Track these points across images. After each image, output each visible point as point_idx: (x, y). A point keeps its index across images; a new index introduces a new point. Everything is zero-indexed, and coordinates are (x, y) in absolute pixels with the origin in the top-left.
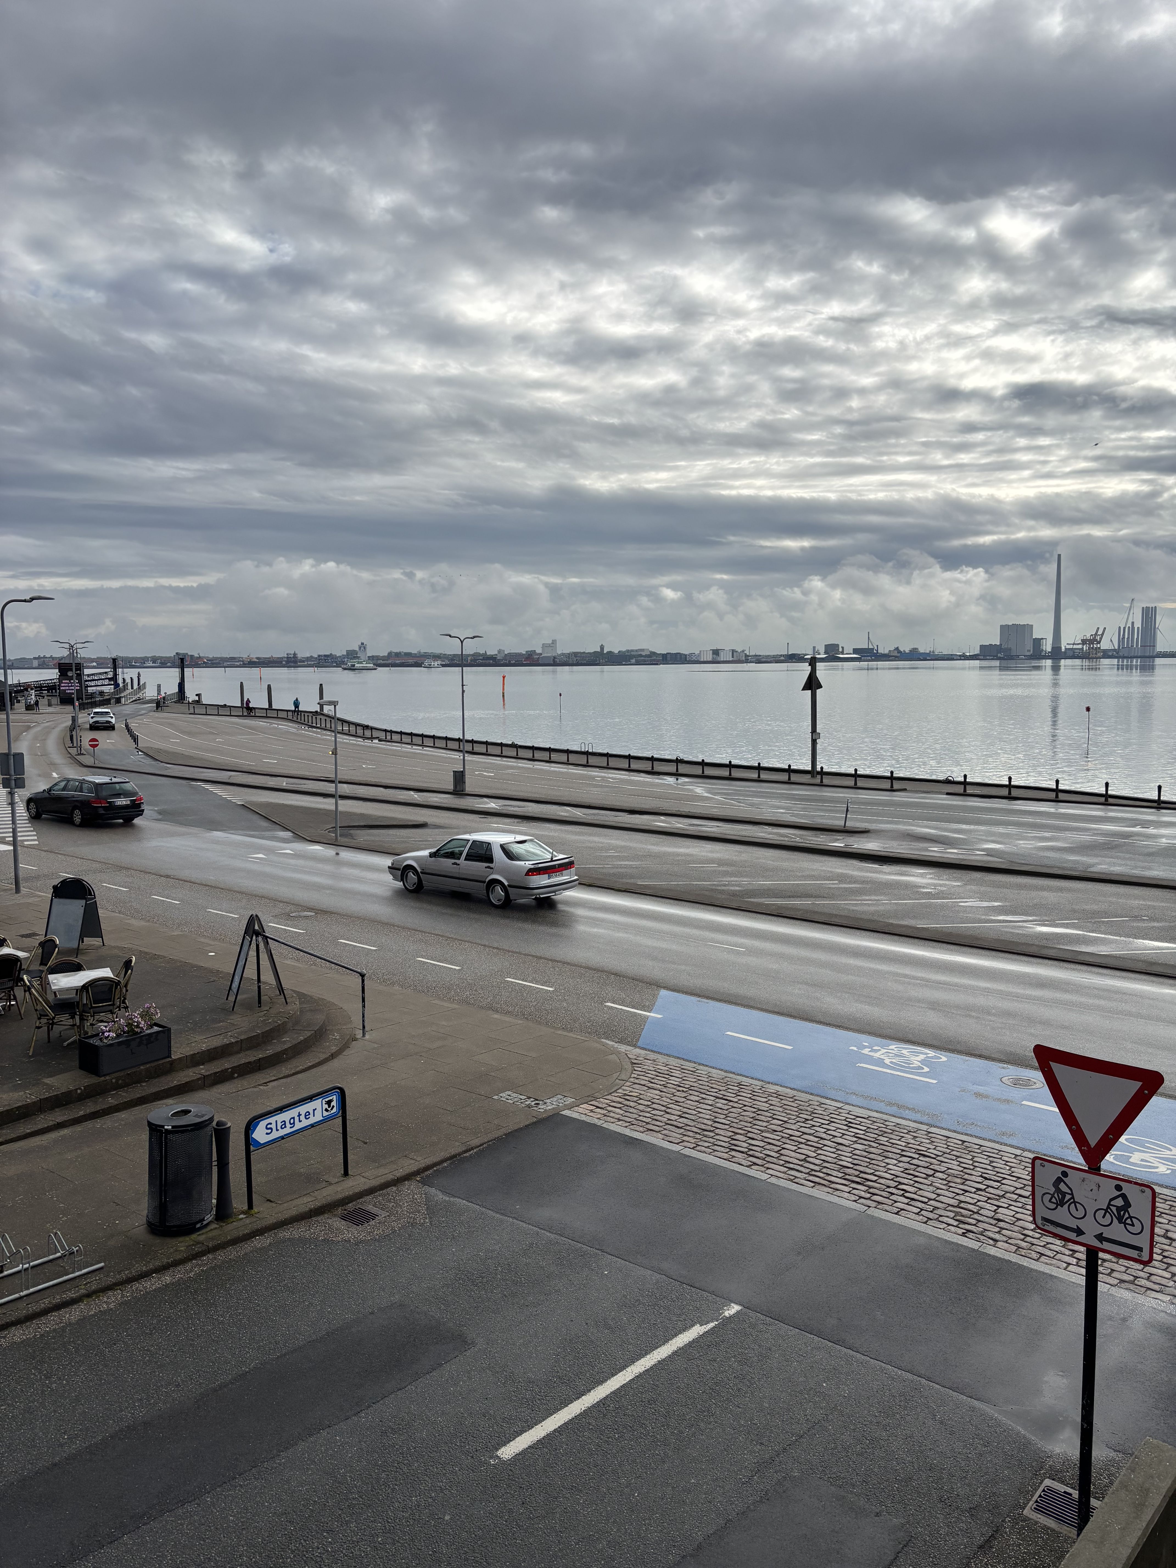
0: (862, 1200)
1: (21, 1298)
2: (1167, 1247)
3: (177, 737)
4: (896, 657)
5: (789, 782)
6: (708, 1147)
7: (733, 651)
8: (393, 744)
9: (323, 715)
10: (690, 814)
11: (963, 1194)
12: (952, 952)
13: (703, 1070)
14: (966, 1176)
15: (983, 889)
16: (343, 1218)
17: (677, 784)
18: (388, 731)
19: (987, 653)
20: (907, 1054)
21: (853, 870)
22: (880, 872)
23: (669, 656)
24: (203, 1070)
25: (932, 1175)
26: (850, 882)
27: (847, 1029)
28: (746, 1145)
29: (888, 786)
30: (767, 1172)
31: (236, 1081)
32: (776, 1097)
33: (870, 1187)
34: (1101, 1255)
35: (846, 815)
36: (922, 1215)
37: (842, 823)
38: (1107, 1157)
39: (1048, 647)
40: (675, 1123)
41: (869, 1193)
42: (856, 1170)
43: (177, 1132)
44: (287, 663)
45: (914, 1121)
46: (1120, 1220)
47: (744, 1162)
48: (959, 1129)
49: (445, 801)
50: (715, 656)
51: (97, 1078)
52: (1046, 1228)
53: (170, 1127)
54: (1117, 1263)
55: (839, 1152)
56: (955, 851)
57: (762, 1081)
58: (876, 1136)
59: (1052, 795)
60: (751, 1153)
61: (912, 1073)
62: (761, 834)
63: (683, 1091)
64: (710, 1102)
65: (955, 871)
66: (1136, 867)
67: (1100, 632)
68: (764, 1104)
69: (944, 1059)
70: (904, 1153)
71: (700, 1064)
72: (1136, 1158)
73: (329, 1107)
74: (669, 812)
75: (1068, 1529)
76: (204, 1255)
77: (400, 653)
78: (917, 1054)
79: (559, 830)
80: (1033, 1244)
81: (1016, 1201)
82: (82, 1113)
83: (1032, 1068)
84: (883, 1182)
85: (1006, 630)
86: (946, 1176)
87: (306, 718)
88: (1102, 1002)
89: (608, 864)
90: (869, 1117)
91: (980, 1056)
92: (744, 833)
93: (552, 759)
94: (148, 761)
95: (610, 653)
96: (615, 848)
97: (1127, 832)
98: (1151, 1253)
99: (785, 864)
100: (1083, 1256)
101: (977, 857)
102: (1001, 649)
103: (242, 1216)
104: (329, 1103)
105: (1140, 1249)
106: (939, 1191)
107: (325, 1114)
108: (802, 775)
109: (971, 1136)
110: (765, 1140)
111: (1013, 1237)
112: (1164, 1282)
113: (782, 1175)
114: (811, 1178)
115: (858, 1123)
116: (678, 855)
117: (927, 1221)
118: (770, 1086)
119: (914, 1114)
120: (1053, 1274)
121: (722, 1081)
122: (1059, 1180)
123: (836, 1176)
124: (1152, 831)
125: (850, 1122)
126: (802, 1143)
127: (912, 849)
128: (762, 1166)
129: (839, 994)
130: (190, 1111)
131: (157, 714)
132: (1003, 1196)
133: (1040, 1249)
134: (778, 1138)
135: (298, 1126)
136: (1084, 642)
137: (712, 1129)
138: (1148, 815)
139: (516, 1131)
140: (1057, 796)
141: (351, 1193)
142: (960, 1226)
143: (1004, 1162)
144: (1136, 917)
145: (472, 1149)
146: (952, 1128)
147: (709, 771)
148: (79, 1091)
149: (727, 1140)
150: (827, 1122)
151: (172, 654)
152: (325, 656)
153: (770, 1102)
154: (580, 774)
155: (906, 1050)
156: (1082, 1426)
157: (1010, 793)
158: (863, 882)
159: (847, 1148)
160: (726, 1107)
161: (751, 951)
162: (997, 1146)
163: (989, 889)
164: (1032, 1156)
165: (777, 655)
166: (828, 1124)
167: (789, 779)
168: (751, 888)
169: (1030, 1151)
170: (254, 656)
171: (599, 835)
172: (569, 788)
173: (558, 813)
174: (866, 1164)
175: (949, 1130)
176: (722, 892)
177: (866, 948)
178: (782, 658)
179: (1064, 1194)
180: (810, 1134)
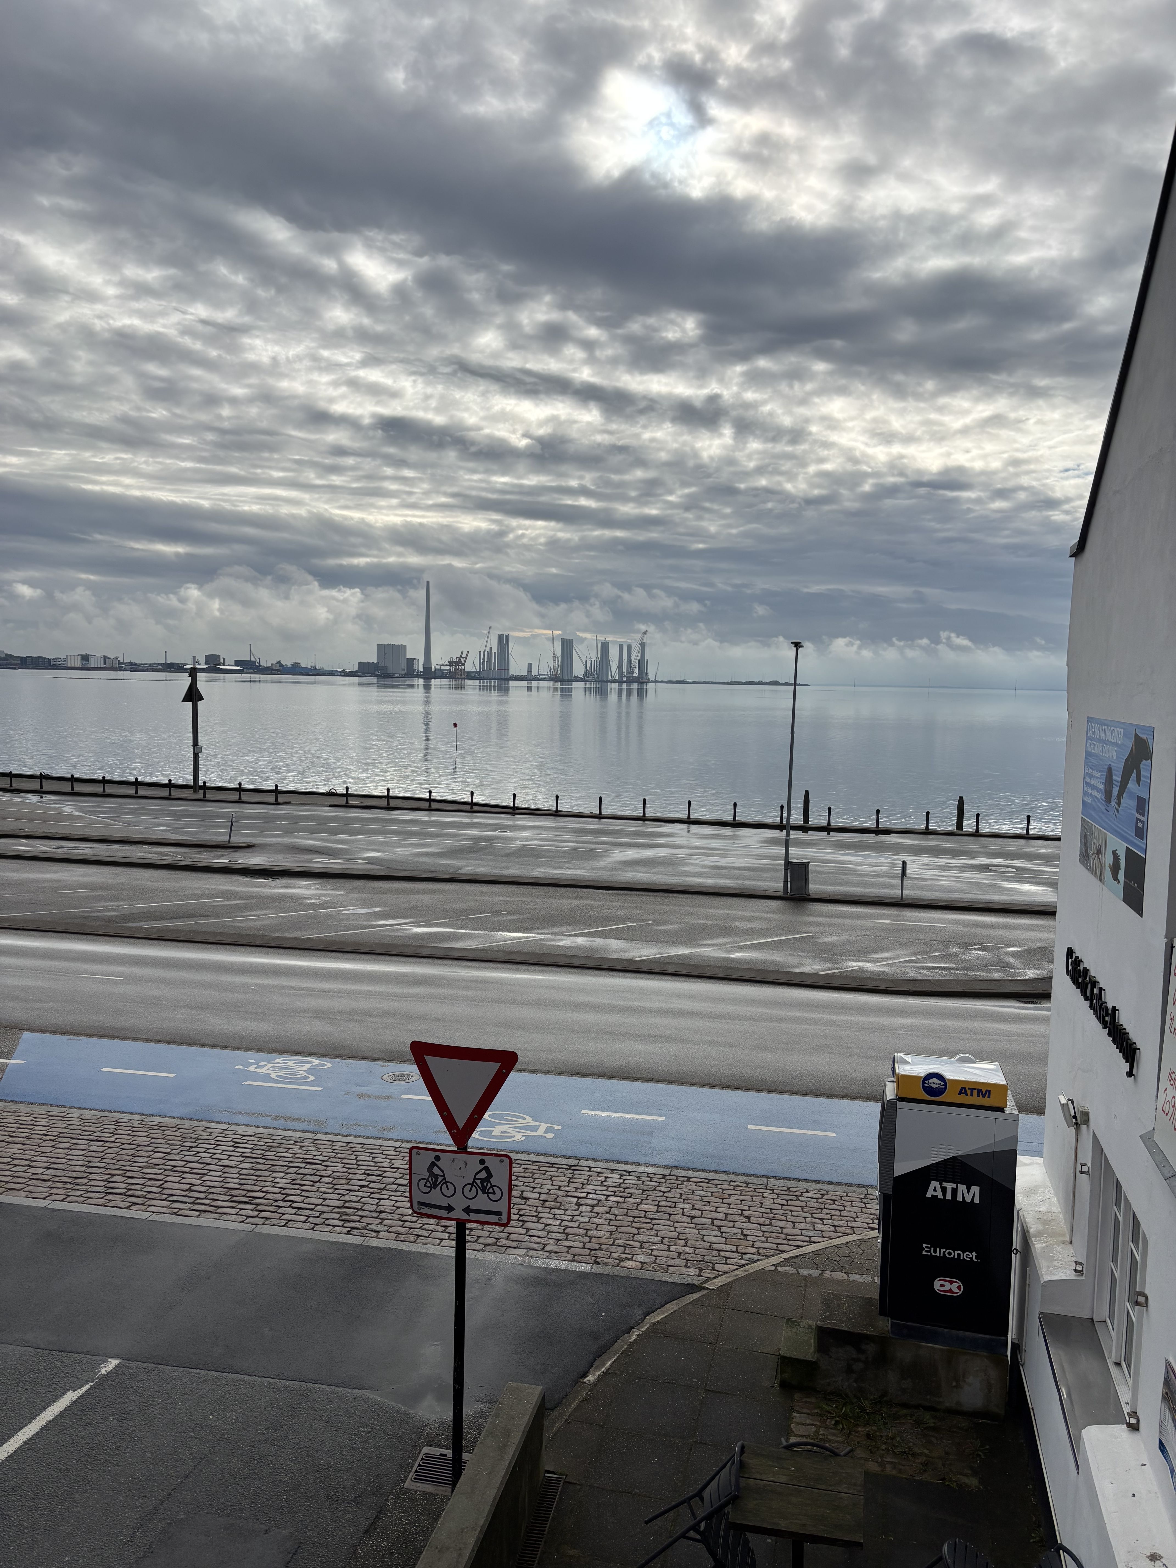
0: (249, 1220)
2: (522, 1207)
4: (278, 670)
5: (170, 798)
6: (81, 1196)
7: (105, 657)
10: (58, 836)
11: (347, 1194)
12: (335, 959)
13: (75, 1114)
14: (351, 1176)
15: (364, 896)
17: (42, 802)
19: (365, 670)
20: (293, 1065)
21: (238, 886)
22: (266, 886)
23: (29, 660)
25: (319, 1181)
26: (235, 899)
27: (233, 1048)
28: (124, 1185)
29: (273, 800)
30: (148, 1210)
32: (158, 1129)
33: (257, 1205)
34: (468, 1225)
35: (231, 830)
36: (309, 1222)
37: (227, 838)
38: (474, 1135)
39: (420, 666)
40: (40, 1177)
41: (256, 1211)
42: (243, 1190)
45: (301, 1131)
46: (484, 1191)
47: (122, 1205)
48: (344, 1131)
50: (84, 662)
52: (422, 1211)
54: (482, 1229)
55: (226, 1175)
56: (338, 861)
57: (143, 1115)
58: (263, 1152)
59: (426, 805)
60: (130, 1193)
61: (298, 1084)
62: (140, 854)
63: (51, 1140)
64: (82, 1147)
65: (338, 880)
66: (496, 867)
67: (464, 656)
68: (145, 1139)
69: (329, 1065)
70: (291, 1164)
71: (70, 1108)
72: (497, 1131)
74: (33, 834)
75: (444, 1489)
78: (302, 1064)
80: (411, 1228)
81: (396, 1191)
83: (410, 1062)
84: (271, 1197)
85: (382, 649)
86: (332, 1179)
88: (470, 993)
90: (256, 1134)
91: (363, 1058)
92: (120, 854)
97: (488, 836)
98: (509, 1214)
99: (167, 885)
100: (453, 1230)
101: (359, 866)
102: (378, 667)
105: (499, 1214)
106: (325, 1196)
108: (183, 790)
109: (355, 1136)
110: (147, 1176)
111: (393, 1225)
112: (520, 1238)
113: (164, 1210)
114: (196, 1207)
115: (245, 1141)
116: (44, 881)
117: (314, 1227)
118: (152, 1119)
119: (301, 1125)
120: (428, 1252)
121: (97, 1122)
122: (433, 1164)
123: (223, 1201)
124: (508, 834)
125: (237, 1143)
126: (186, 1172)
127: (297, 861)
128: (142, 1204)
129: (224, 1014)
132: (384, 1189)
133: (417, 1232)
134: (160, 1171)
136: (451, 663)
137: (85, 1175)
138: (505, 820)
140: (430, 806)
142: (345, 1225)
143: (385, 1156)
144: (497, 912)
146: (337, 1132)
147: (78, 788)
149: (102, 1184)
150: (213, 1146)
153: (151, 1135)
155: (291, 1061)
156: (454, 1387)
157: (388, 804)
158: (248, 898)
159: (234, 1169)
160: (102, 1149)
161: (129, 980)
162: (378, 1142)
163: (370, 896)
164: (409, 1145)
165: (155, 664)
166: (214, 1148)
167: (170, 794)
168: (129, 912)
169: (408, 1141)
174: (253, 1182)
175: (335, 1134)
176: (97, 919)
177: (251, 964)
178: (160, 667)
179: (437, 1176)
180: (194, 1162)
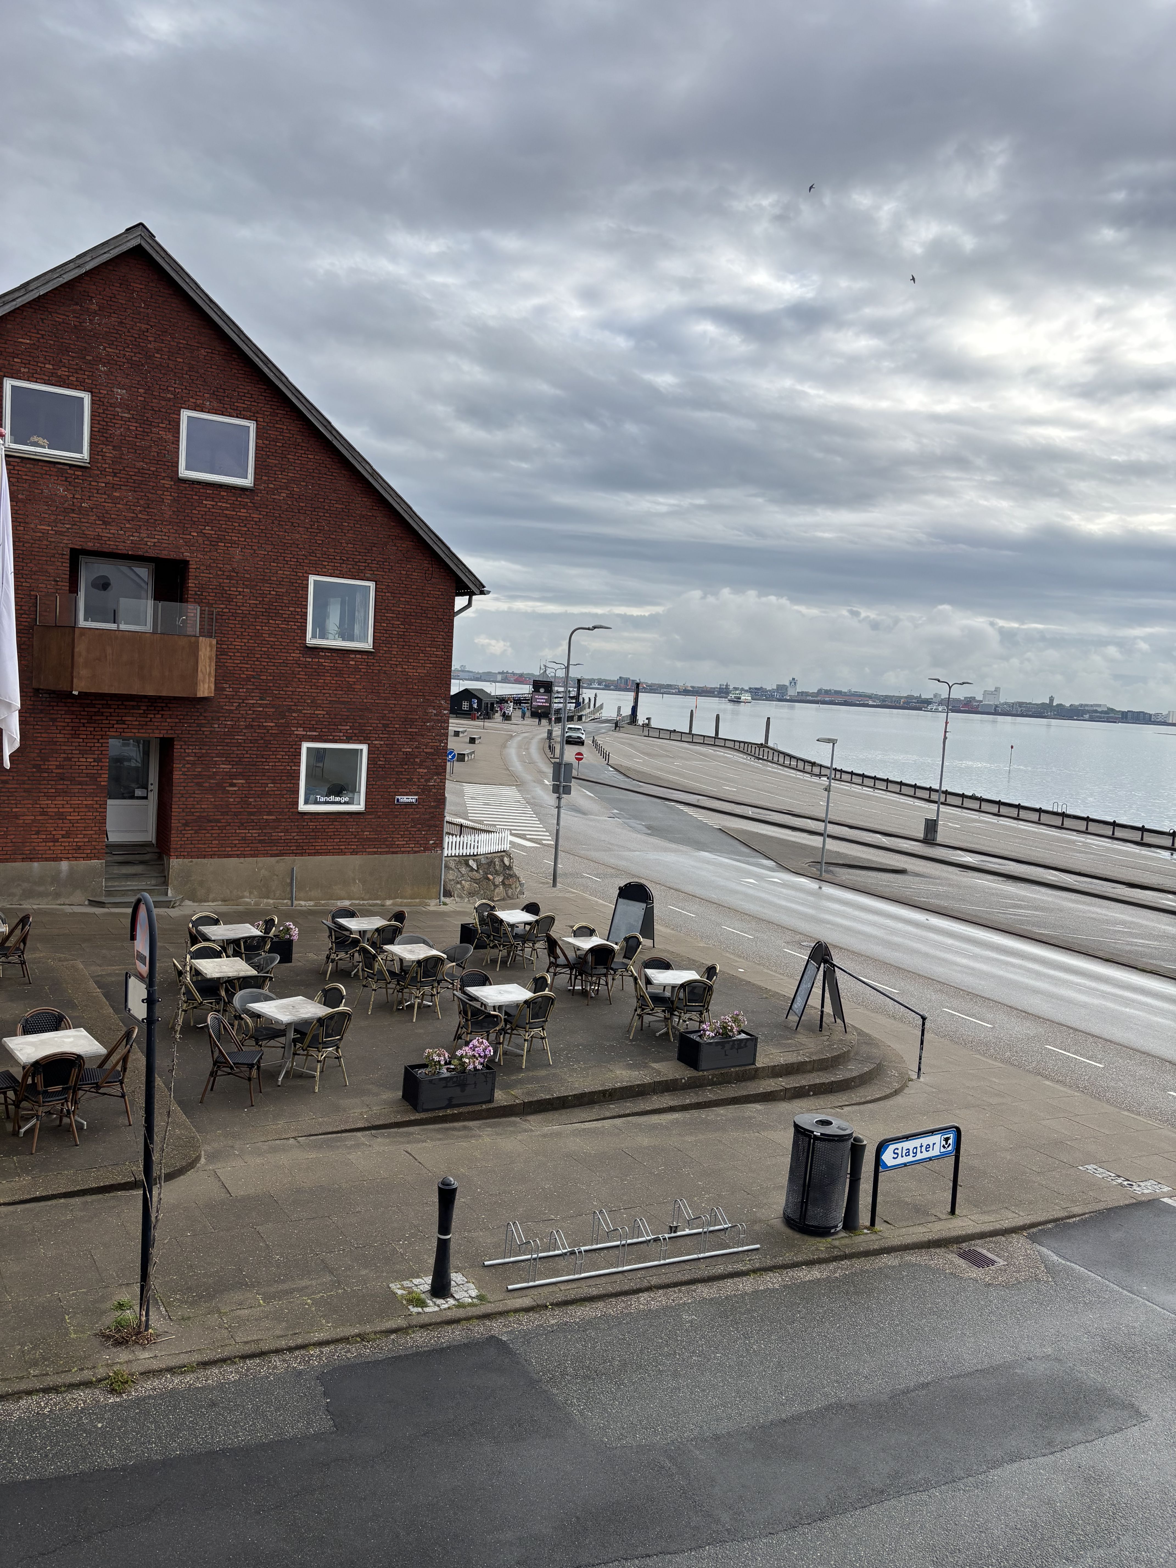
1: (699, 1259)
3: (640, 758)
8: (842, 783)
9: (768, 747)
16: (961, 1255)
18: (839, 770)
24: (782, 1083)
31: (811, 1098)
43: (825, 1140)
44: (718, 694)
49: (916, 848)
51: (696, 1072)
53: (819, 1134)
73: (946, 1144)
76: (842, 1260)
77: (830, 691)
79: (1052, 894)
82: (688, 1101)
87: (753, 749)
89: (1119, 940)
93: (1021, 816)
94: (622, 777)
95: (1060, 706)
96: (1123, 923)
103: (865, 1231)
104: (947, 1140)
107: (943, 1150)
130: (831, 1123)
131: (616, 734)
135: (919, 1156)
139: (1116, 1207)
141: (964, 1233)
145: (1074, 1216)
148: (683, 1081)
151: (616, 678)
152: (756, 689)
154: (1057, 836)
170: (689, 685)
171: (1100, 906)
172: (1048, 850)
173: (1045, 876)
